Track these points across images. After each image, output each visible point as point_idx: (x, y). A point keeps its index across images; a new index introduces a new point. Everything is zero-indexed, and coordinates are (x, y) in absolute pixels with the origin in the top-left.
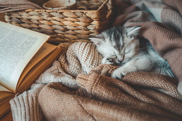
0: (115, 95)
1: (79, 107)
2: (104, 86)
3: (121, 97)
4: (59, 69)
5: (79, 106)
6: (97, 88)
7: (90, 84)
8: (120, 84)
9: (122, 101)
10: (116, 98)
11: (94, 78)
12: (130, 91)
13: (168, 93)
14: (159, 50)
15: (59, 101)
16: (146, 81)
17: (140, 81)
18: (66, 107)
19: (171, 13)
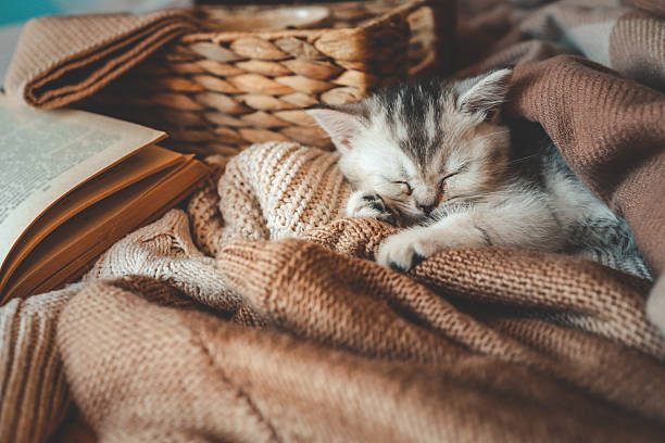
0: (363, 319)
1: (196, 356)
2: (322, 282)
3: (386, 330)
4: (176, 236)
5: (196, 350)
6: (291, 287)
7: (264, 274)
8: (398, 284)
9: (391, 346)
10: (363, 332)
11: (283, 249)
12: (437, 312)
13: (609, 332)
14: (585, 163)
15: (125, 332)
16: (512, 277)
17: (487, 278)
18: (145, 353)
19: (648, 28)
